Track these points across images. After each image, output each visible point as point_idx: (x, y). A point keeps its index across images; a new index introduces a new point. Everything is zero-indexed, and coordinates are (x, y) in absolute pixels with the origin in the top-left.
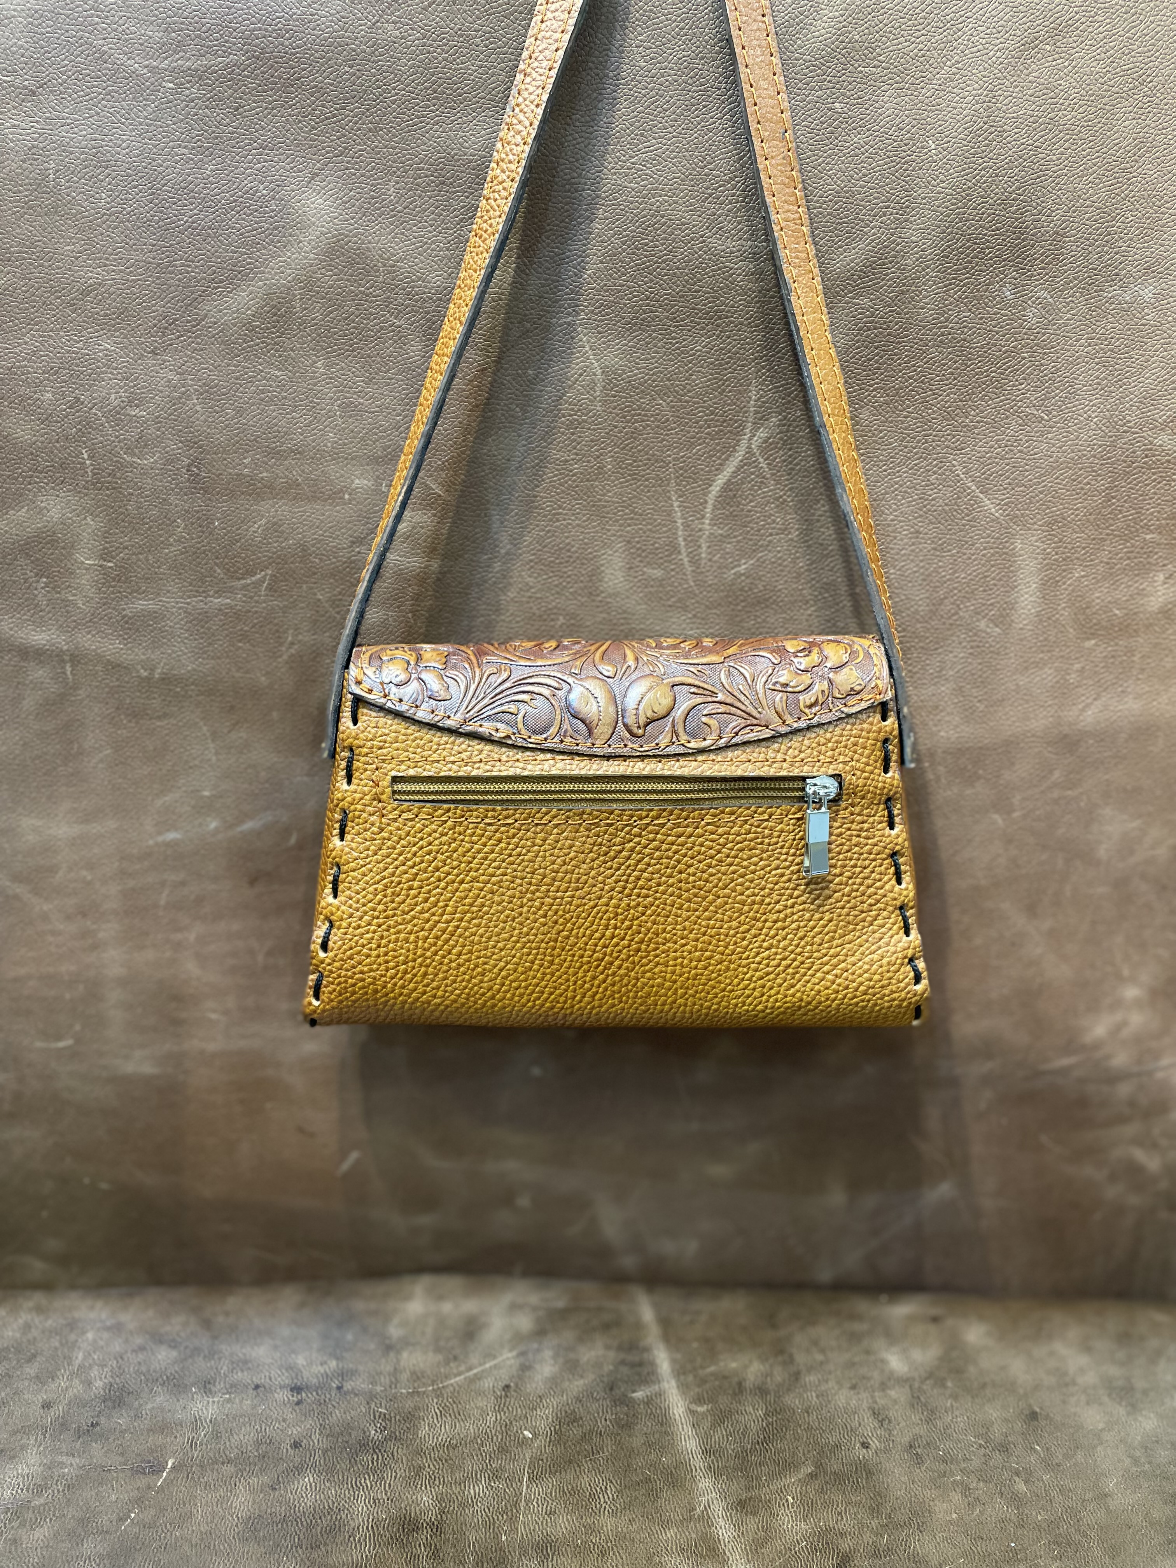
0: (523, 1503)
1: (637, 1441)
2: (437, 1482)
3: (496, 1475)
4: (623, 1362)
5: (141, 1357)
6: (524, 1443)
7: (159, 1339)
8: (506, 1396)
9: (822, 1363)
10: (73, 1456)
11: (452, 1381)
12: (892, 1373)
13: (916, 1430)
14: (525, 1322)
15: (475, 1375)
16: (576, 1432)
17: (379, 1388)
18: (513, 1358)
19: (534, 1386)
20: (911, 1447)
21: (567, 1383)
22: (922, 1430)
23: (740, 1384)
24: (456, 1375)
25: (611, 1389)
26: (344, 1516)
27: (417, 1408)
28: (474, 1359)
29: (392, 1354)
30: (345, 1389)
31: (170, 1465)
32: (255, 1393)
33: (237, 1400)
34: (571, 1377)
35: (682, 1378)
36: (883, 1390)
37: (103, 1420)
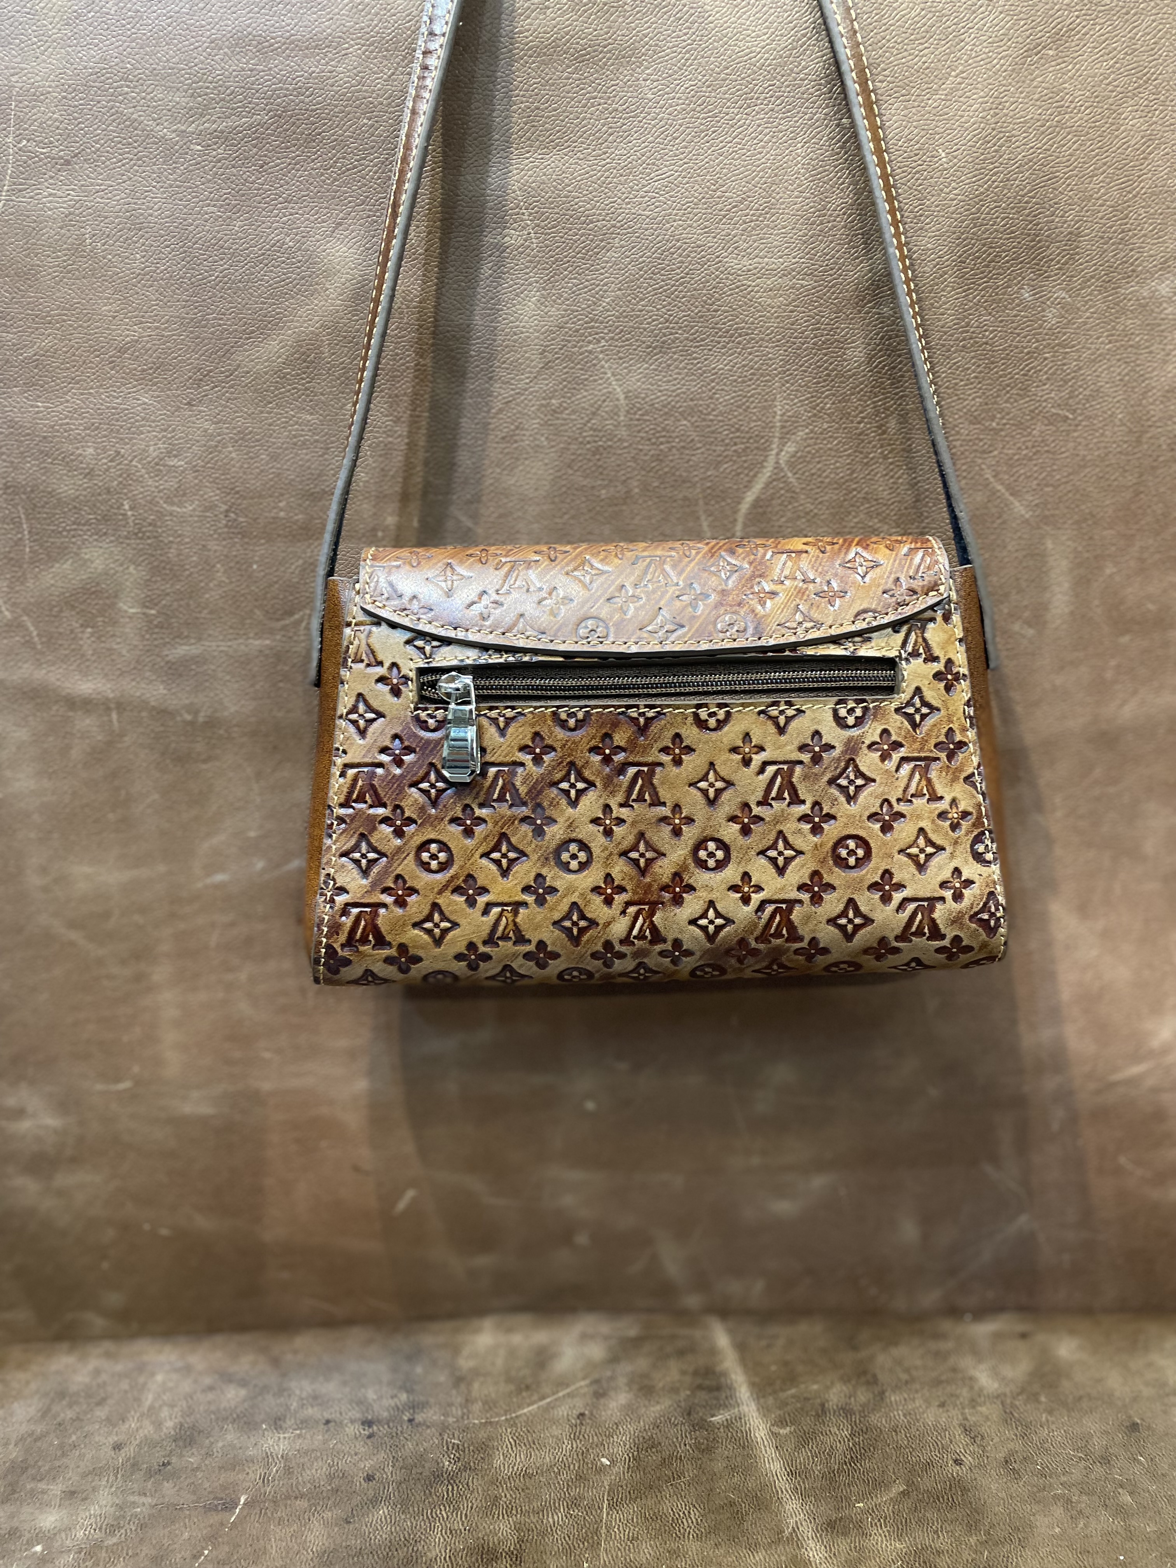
0: (604, 1530)
1: (719, 1466)
2: (514, 1512)
3: (575, 1503)
4: (700, 1387)
5: (210, 1396)
6: (601, 1470)
7: (227, 1378)
8: (582, 1424)
9: (907, 1382)
10: (145, 1494)
11: (525, 1411)
12: (981, 1389)
13: (1011, 1445)
14: (596, 1351)
15: (549, 1404)
16: (655, 1458)
17: (451, 1420)
18: (587, 1386)
19: (609, 1412)
20: (1007, 1462)
21: (644, 1410)
22: (1017, 1445)
23: (823, 1405)
24: (529, 1405)
25: (689, 1414)
26: (420, 1548)
27: (490, 1439)
28: (546, 1390)
29: (463, 1387)
30: (416, 1421)
31: (242, 1501)
32: (326, 1428)
33: (308, 1436)
34: (647, 1403)
35: (762, 1400)
36: (974, 1407)
37: (174, 1460)
